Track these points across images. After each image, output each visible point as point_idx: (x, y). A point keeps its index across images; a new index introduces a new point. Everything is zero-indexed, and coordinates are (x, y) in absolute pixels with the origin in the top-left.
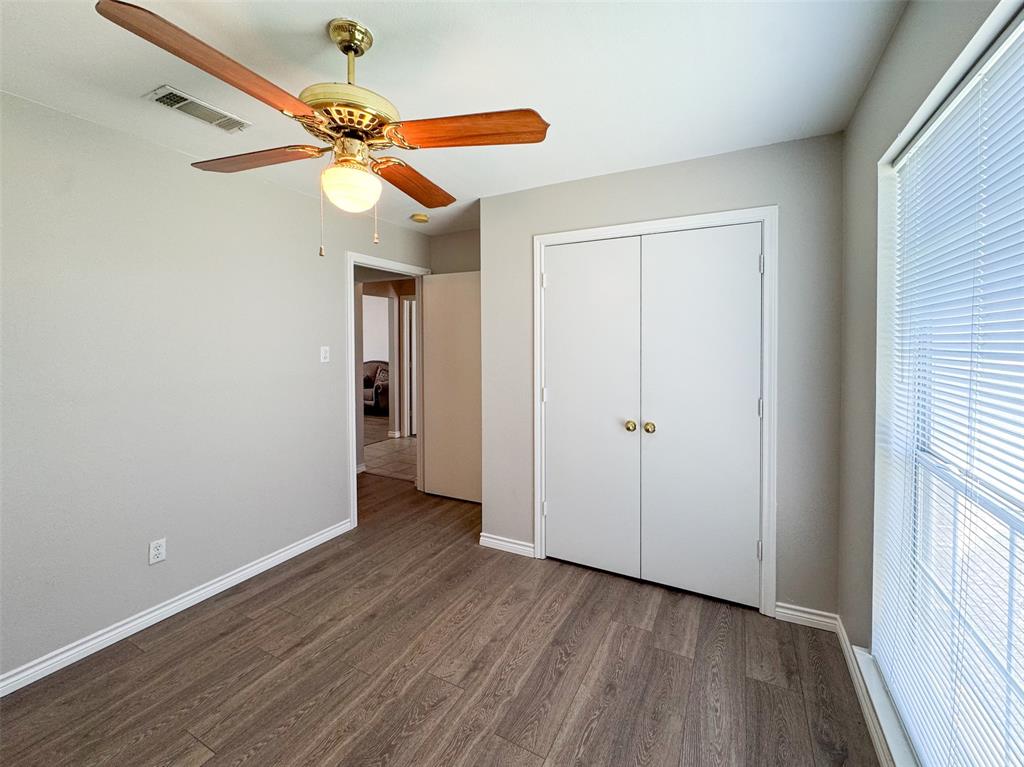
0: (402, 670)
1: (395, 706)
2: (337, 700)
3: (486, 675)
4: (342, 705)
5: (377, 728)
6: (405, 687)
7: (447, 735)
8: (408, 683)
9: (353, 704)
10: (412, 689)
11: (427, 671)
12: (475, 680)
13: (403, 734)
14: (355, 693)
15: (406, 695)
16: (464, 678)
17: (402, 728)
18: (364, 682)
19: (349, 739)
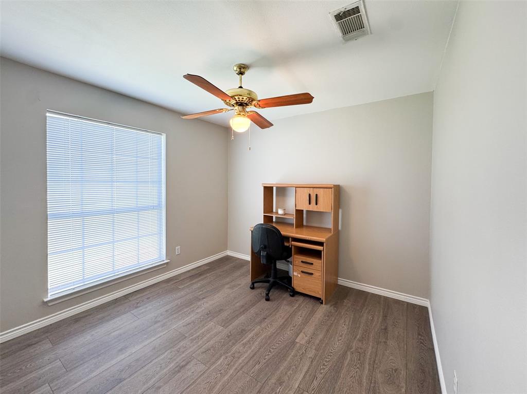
0: (222, 371)
1: (226, 352)
2: (255, 358)
3: (177, 362)
4: (251, 355)
5: (234, 344)
6: (221, 360)
7: (205, 338)
8: (219, 362)
9: (246, 355)
10: (218, 359)
11: (209, 368)
12: (184, 360)
13: (223, 340)
14: (247, 360)
15: (221, 357)
16: (190, 362)
17: (224, 342)
18: (243, 367)
19: (245, 341)
